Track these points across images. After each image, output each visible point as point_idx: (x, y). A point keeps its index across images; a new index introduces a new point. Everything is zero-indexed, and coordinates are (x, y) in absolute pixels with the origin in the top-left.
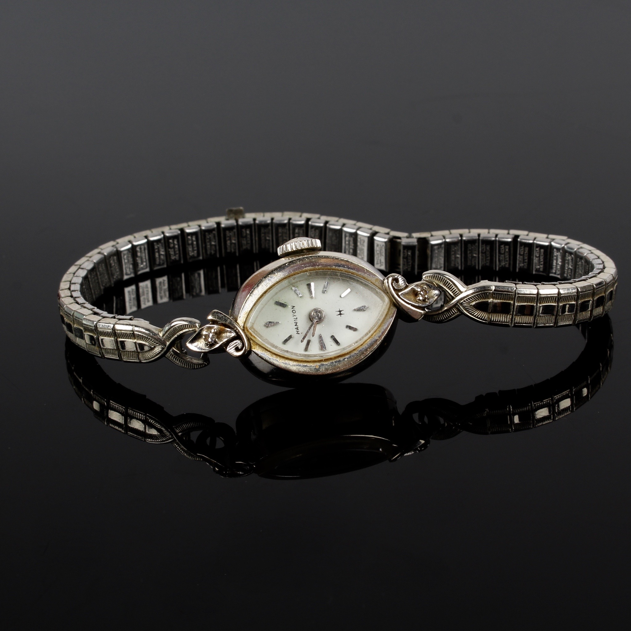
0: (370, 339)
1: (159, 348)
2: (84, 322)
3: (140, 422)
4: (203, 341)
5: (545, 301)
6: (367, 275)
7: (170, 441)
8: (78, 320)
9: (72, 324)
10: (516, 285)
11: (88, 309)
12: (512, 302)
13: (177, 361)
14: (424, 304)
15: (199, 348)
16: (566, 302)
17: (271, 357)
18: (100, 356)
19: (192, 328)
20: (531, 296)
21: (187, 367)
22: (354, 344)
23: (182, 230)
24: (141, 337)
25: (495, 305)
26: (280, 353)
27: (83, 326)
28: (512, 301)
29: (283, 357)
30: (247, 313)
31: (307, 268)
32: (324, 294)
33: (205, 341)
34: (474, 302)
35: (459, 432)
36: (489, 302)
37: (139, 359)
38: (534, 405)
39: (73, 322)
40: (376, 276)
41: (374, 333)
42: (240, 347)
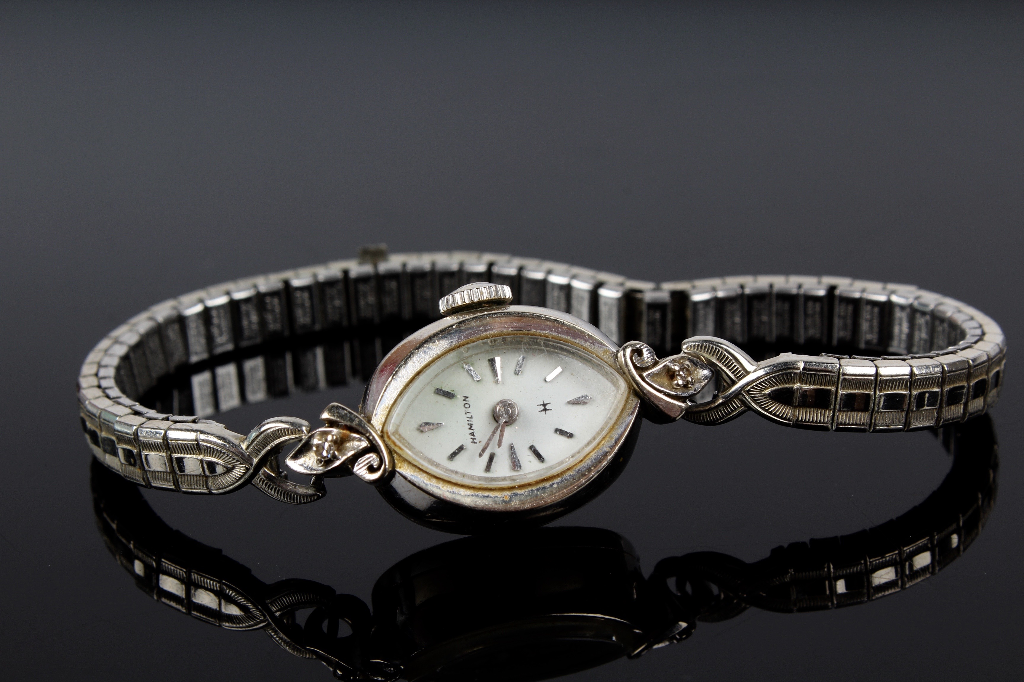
0: (595, 451)
1: (241, 469)
2: (117, 427)
3: (212, 595)
4: (313, 456)
5: (889, 386)
6: (589, 344)
7: (261, 625)
8: (107, 425)
9: (98, 431)
10: (839, 360)
11: (124, 405)
12: (833, 389)
13: (271, 490)
14: (685, 393)
15: (306, 468)
16: (924, 389)
17: (428, 482)
18: (144, 484)
19: (296, 434)
20: (865, 378)
21: (289, 500)
22: (569, 459)
23: (287, 283)
24: (210, 451)
25: (804, 394)
26: (443, 475)
27: (115, 434)
28: (834, 386)
29: (449, 482)
30: (388, 408)
31: (488, 333)
32: (516, 376)
33: (317, 455)
34: (769, 389)
35: (745, 609)
36: (795, 390)
37: (208, 488)
38: (870, 562)
39: (99, 427)
40: (605, 345)
41: (602, 440)
42: (376, 465)
